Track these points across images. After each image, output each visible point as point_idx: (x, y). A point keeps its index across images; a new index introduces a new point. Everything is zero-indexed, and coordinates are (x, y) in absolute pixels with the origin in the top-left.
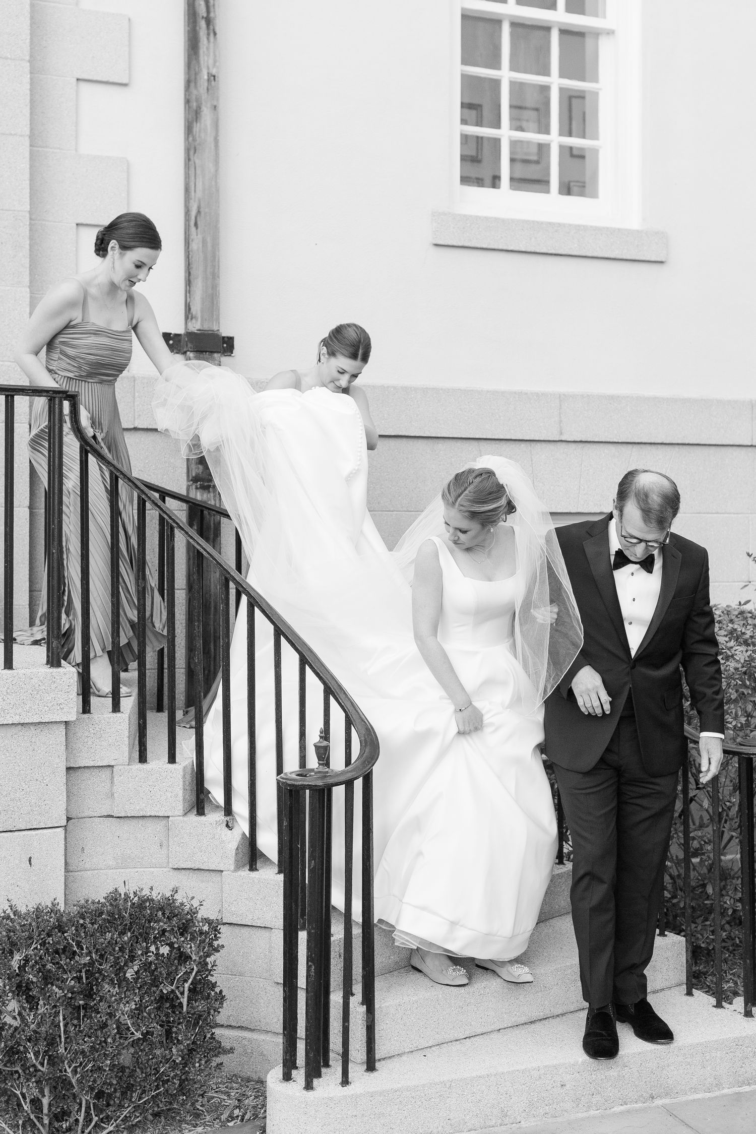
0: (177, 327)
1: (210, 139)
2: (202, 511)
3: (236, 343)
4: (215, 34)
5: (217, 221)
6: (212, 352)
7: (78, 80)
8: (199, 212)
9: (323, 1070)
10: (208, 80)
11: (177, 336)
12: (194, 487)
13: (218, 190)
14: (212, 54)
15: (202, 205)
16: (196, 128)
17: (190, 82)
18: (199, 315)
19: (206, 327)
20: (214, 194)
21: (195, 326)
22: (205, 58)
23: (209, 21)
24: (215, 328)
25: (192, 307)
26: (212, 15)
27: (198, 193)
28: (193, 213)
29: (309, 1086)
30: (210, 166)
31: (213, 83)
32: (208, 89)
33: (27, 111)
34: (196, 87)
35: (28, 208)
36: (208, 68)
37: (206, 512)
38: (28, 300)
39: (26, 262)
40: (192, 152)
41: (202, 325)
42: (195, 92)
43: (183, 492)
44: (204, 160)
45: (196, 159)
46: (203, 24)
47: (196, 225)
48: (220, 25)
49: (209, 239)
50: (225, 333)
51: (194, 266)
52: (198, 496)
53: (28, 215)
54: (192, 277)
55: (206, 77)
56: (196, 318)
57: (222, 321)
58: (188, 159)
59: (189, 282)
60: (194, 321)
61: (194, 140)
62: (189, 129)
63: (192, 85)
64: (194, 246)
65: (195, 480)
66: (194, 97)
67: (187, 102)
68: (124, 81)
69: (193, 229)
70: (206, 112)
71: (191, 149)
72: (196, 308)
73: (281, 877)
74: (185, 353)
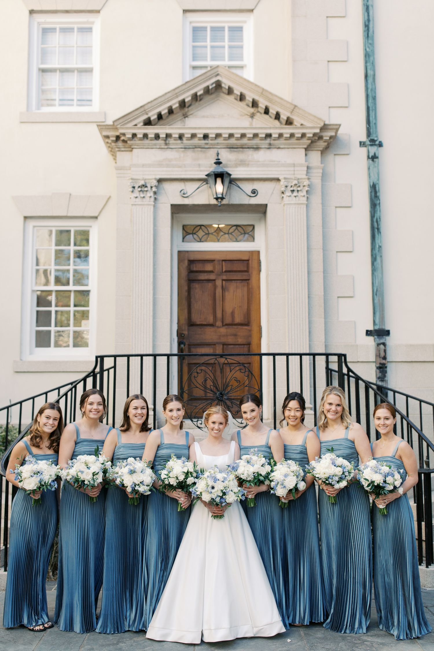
0: (371, 328)
1: (380, 266)
2: (382, 389)
3: (391, 332)
4: (380, 233)
5: (383, 293)
6: (383, 336)
7: (337, 252)
8: (377, 290)
9: (432, 564)
10: (379, 248)
11: (371, 331)
12: (378, 380)
13: (383, 282)
14: (379, 239)
15: (378, 288)
16: (375, 263)
17: (373, 249)
18: (378, 324)
19: (381, 327)
20: (382, 284)
21: (377, 327)
22: (377, 241)
23: (378, 229)
24: (384, 327)
25: (376, 321)
26: (379, 227)
27: (376, 284)
28: (375, 291)
29: (427, 567)
30: (380, 275)
31: (380, 249)
32: (379, 251)
33: (322, 264)
34: (375, 250)
35: (323, 294)
36: (378, 244)
37: (383, 389)
38: (324, 323)
39: (323, 311)
40: (374, 271)
41: (379, 326)
42: (374, 252)
43: (375, 382)
44: (378, 273)
45: (376, 274)
46: (376, 230)
47: (376, 295)
48: (382, 230)
49: (380, 299)
50: (387, 329)
51: (376, 308)
52: (380, 383)
53: (323, 296)
54: (375, 312)
55: (377, 246)
56: (377, 325)
57: (386, 325)
58: (373, 274)
59: (374, 313)
60: (376, 326)
61: (375, 267)
62: (373, 264)
63: (373, 250)
64: (376, 301)
65: (379, 378)
66: (374, 254)
67: (372, 255)
68: (351, 250)
69: (375, 296)
70: (378, 258)
71: (374, 270)
72: (377, 321)
73: (416, 504)
74: (374, 336)
